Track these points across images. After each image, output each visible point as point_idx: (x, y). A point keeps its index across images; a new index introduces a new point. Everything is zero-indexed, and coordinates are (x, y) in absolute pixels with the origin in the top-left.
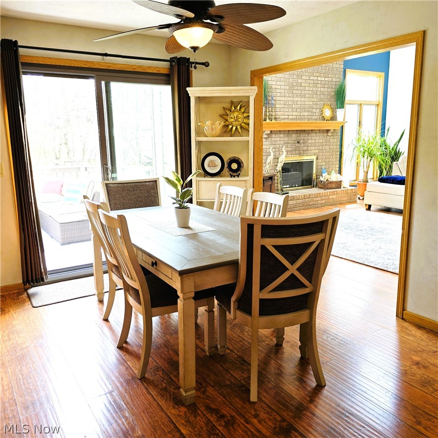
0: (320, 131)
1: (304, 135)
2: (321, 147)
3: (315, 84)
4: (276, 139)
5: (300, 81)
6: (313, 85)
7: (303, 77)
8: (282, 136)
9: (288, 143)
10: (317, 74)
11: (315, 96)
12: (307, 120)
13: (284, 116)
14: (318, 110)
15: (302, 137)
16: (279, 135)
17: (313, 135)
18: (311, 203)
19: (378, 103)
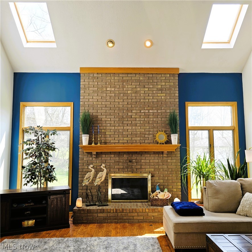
0: (155, 153)
1: (136, 155)
2: (157, 167)
3: (147, 116)
4: (106, 158)
5: (130, 114)
6: (144, 116)
7: (133, 111)
8: (112, 156)
9: (119, 162)
10: (149, 108)
11: (146, 125)
12: (139, 144)
13: (115, 141)
14: (151, 136)
15: (134, 157)
16: (109, 156)
17: (146, 155)
18: (125, 218)
19: (233, 128)
